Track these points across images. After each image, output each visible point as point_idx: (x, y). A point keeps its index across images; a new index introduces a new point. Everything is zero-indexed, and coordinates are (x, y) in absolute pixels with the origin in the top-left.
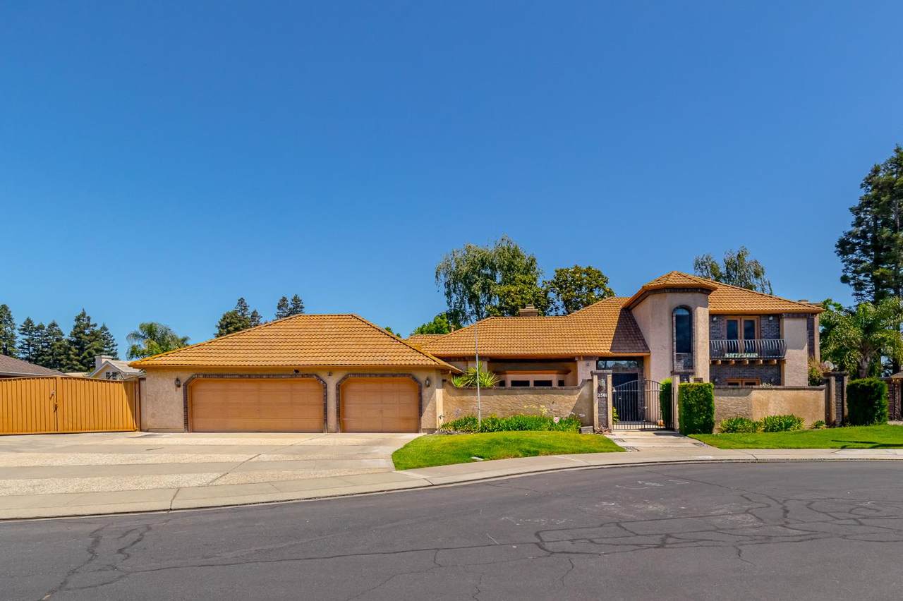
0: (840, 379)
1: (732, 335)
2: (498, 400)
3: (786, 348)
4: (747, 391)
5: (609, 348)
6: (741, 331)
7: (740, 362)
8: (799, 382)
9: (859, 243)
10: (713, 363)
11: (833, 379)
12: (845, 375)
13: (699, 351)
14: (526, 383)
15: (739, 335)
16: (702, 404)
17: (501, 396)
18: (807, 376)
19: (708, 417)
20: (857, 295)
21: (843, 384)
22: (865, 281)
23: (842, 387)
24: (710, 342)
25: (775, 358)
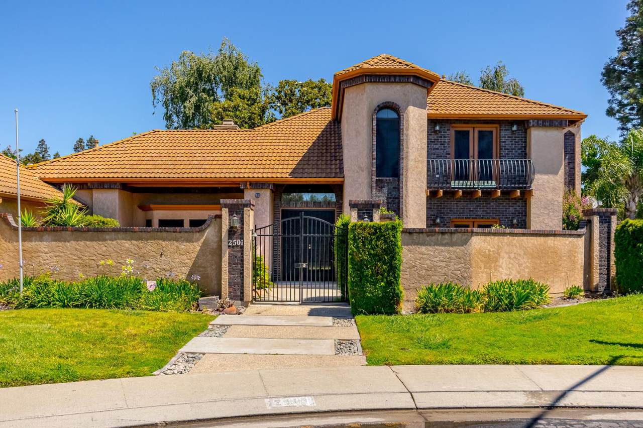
0: (605, 219)
1: (462, 151)
2: (76, 249)
3: (534, 173)
4: (464, 237)
5: (290, 171)
6: (474, 146)
7: (469, 194)
8: (551, 224)
9: (625, 71)
10: (432, 195)
11: (596, 219)
12: (613, 213)
13: (409, 175)
14: (179, 223)
15: (471, 153)
16: (380, 260)
17: (82, 243)
18: (560, 215)
19: (389, 284)
20: (623, 129)
21: (609, 228)
22: (630, 114)
23: (609, 233)
24: (428, 162)
25: (519, 188)
